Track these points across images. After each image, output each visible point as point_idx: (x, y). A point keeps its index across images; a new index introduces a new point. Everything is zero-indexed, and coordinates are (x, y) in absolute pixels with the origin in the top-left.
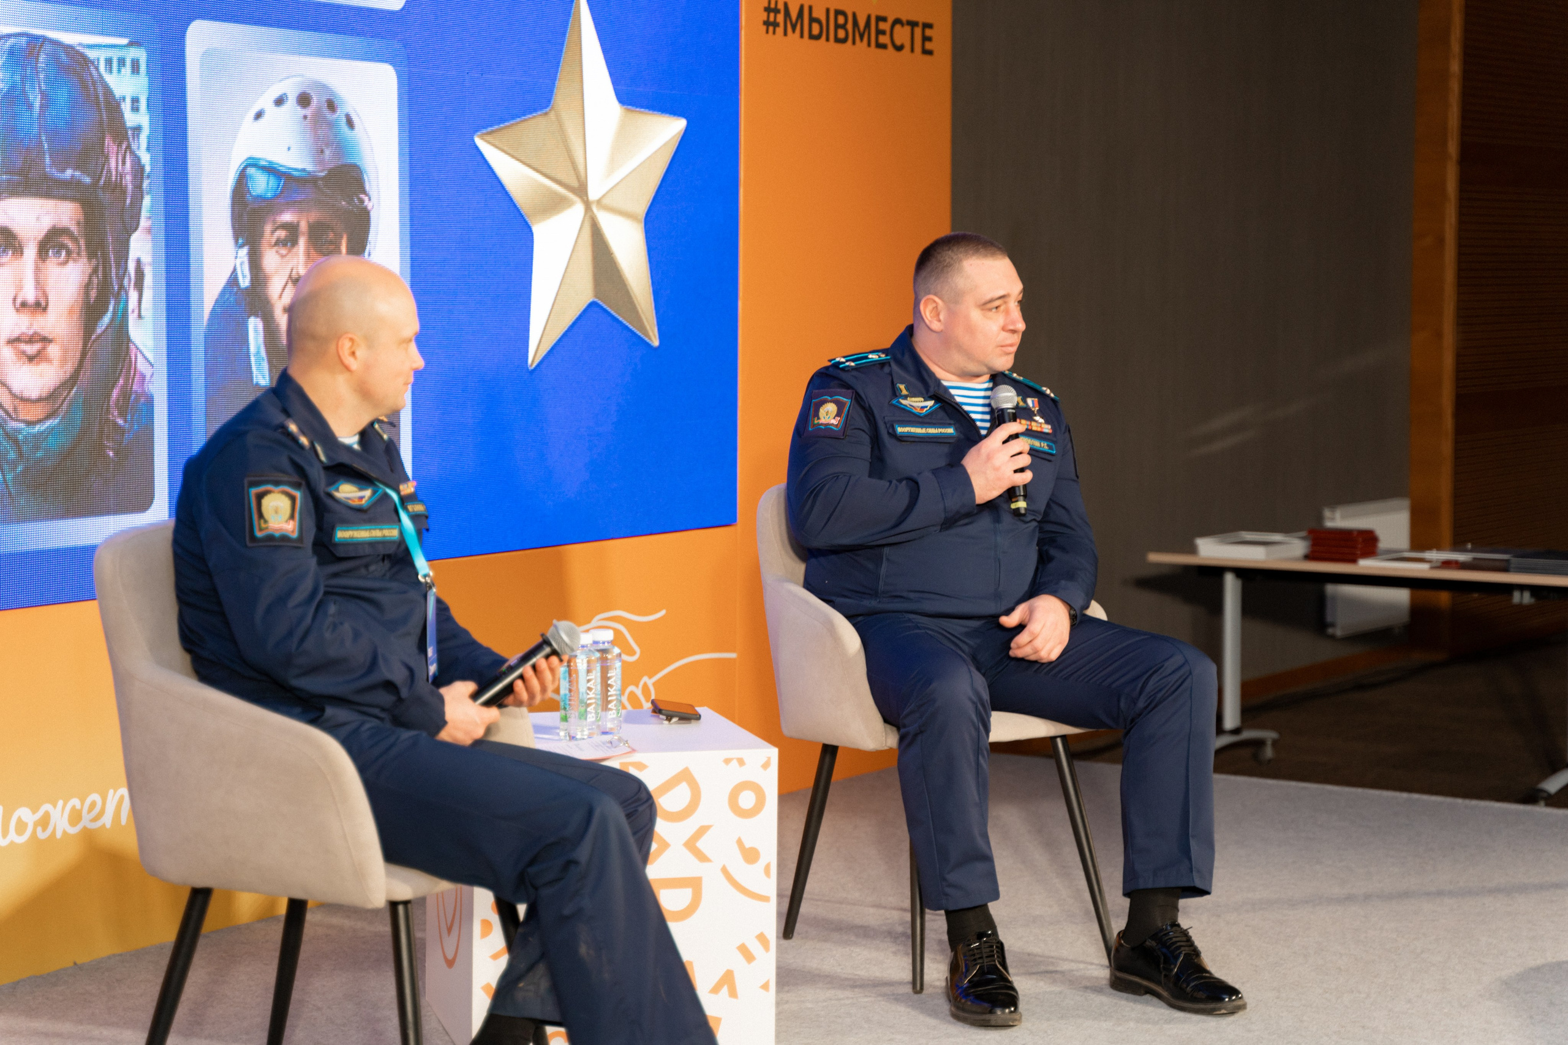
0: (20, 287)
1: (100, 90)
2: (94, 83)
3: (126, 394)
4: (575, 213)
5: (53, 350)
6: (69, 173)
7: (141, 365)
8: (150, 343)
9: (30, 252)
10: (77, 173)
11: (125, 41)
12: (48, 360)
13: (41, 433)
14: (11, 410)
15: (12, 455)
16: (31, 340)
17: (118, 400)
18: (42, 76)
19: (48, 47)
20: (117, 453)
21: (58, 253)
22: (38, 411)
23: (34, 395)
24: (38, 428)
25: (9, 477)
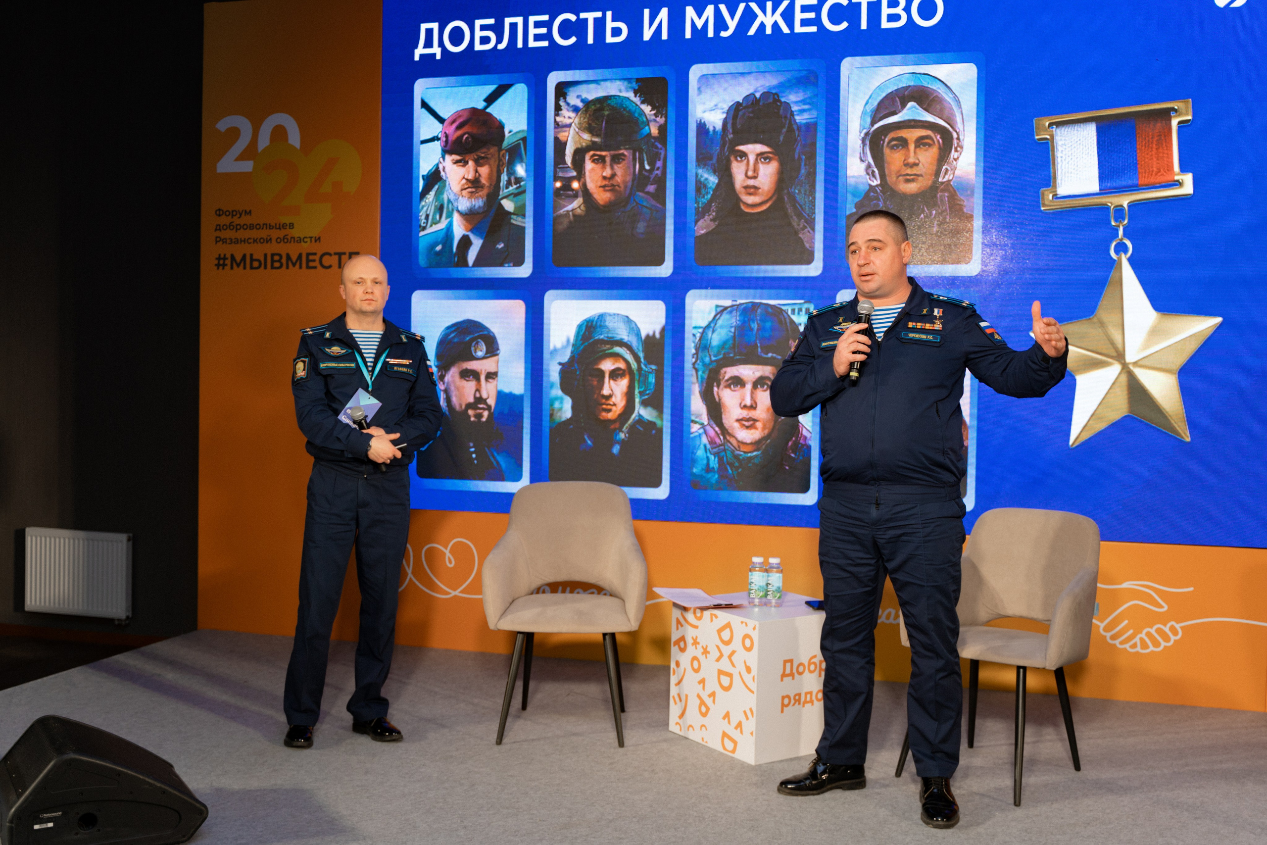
0: (743, 400)
1: (788, 321)
2: (785, 319)
3: (796, 443)
4: (1115, 369)
5: (759, 425)
6: (770, 355)
7: (805, 432)
8: (810, 424)
9: (749, 386)
10: (774, 355)
11: (802, 301)
12: (756, 428)
13: (751, 458)
14: (737, 447)
15: (737, 464)
16: (748, 420)
17: (792, 445)
18: (758, 318)
19: (762, 306)
20: (790, 468)
21: (762, 386)
22: (750, 448)
23: (748, 441)
24: (749, 455)
25: (735, 473)
